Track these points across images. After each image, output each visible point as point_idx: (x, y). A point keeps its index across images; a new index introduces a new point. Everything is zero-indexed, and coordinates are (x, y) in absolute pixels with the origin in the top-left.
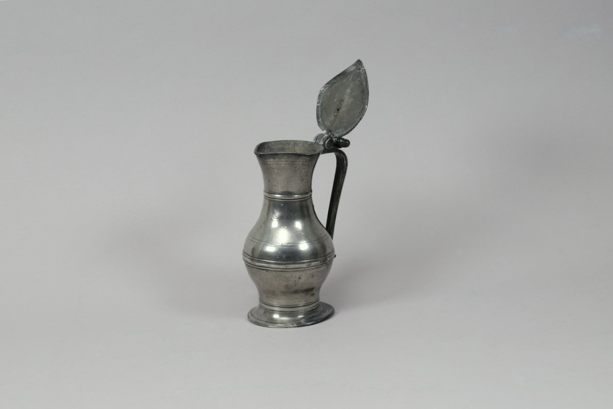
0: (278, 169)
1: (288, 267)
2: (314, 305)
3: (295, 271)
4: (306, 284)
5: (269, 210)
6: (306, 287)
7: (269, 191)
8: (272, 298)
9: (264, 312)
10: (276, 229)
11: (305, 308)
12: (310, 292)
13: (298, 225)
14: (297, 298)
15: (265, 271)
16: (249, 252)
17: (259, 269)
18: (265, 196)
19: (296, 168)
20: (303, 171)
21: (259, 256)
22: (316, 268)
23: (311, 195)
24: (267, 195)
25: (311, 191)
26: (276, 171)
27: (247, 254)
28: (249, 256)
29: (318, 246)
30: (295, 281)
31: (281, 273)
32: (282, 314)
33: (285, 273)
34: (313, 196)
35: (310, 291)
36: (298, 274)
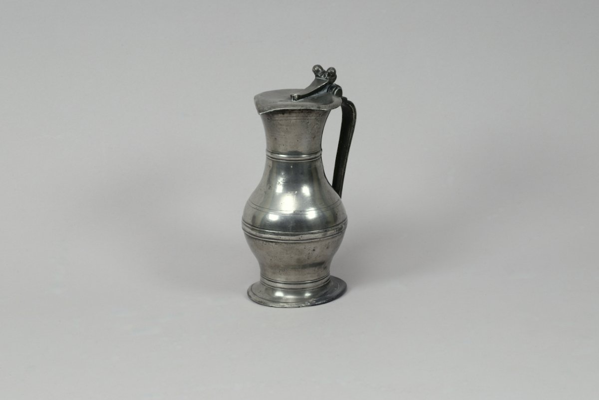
0: (287, 126)
1: (301, 239)
2: (324, 281)
3: (309, 242)
4: (320, 256)
5: (271, 172)
6: (319, 260)
7: (273, 151)
8: (281, 274)
9: (266, 289)
10: (281, 195)
11: (313, 284)
12: (323, 266)
13: (306, 190)
14: (308, 273)
15: (274, 244)
16: (250, 221)
17: (267, 241)
18: (267, 155)
19: (309, 124)
20: (315, 127)
21: (261, 226)
22: (332, 238)
23: (321, 154)
24: (269, 154)
25: (322, 150)
26: (285, 127)
27: (247, 223)
28: (249, 225)
29: (328, 214)
30: (309, 253)
31: (293, 245)
32: (286, 291)
33: (298, 245)
34: (323, 156)
35: (322, 264)
36: (312, 246)
